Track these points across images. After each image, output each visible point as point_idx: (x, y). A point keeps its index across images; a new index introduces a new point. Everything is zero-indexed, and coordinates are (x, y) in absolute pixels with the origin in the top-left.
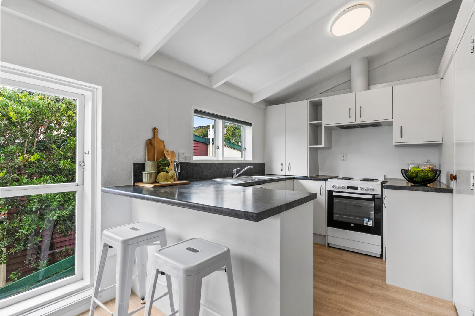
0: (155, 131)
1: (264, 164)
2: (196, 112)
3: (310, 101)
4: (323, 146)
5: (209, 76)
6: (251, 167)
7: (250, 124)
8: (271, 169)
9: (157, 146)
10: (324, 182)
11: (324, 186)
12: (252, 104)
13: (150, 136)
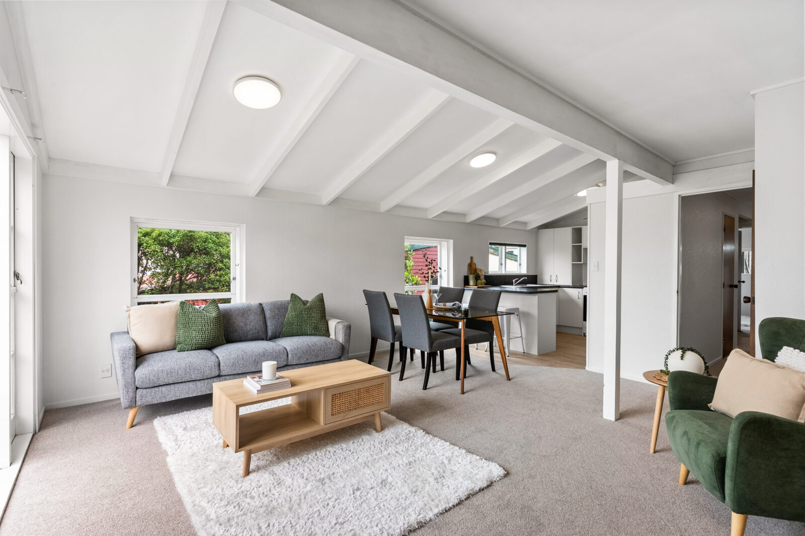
0: (472, 258)
1: (536, 276)
2: (491, 244)
3: (573, 228)
4: (582, 263)
5: (497, 220)
6: (526, 278)
7: (525, 246)
8: (542, 280)
9: (473, 266)
10: (581, 289)
11: (581, 292)
12: (527, 230)
13: (469, 261)
